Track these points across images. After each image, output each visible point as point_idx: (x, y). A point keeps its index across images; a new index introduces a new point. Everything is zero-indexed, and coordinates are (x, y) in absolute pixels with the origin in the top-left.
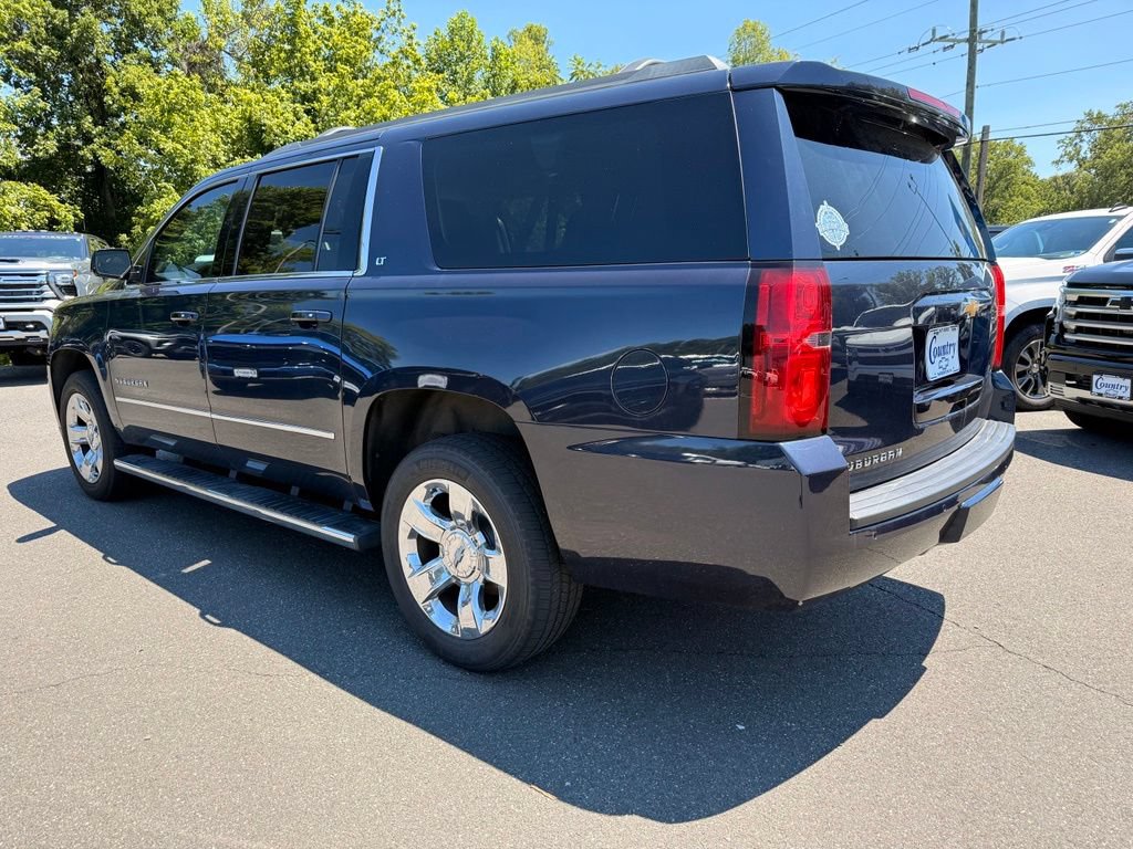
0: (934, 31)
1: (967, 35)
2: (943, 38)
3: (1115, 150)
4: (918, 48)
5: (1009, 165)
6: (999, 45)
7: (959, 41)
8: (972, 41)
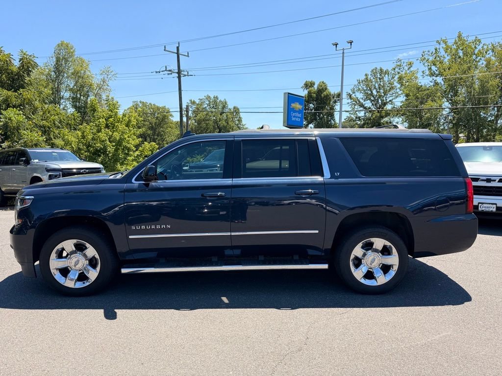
0: (166, 67)
1: (177, 71)
2: (170, 71)
3: (201, 115)
4: (160, 72)
5: (165, 116)
6: (187, 76)
7: (174, 72)
8: (179, 73)
